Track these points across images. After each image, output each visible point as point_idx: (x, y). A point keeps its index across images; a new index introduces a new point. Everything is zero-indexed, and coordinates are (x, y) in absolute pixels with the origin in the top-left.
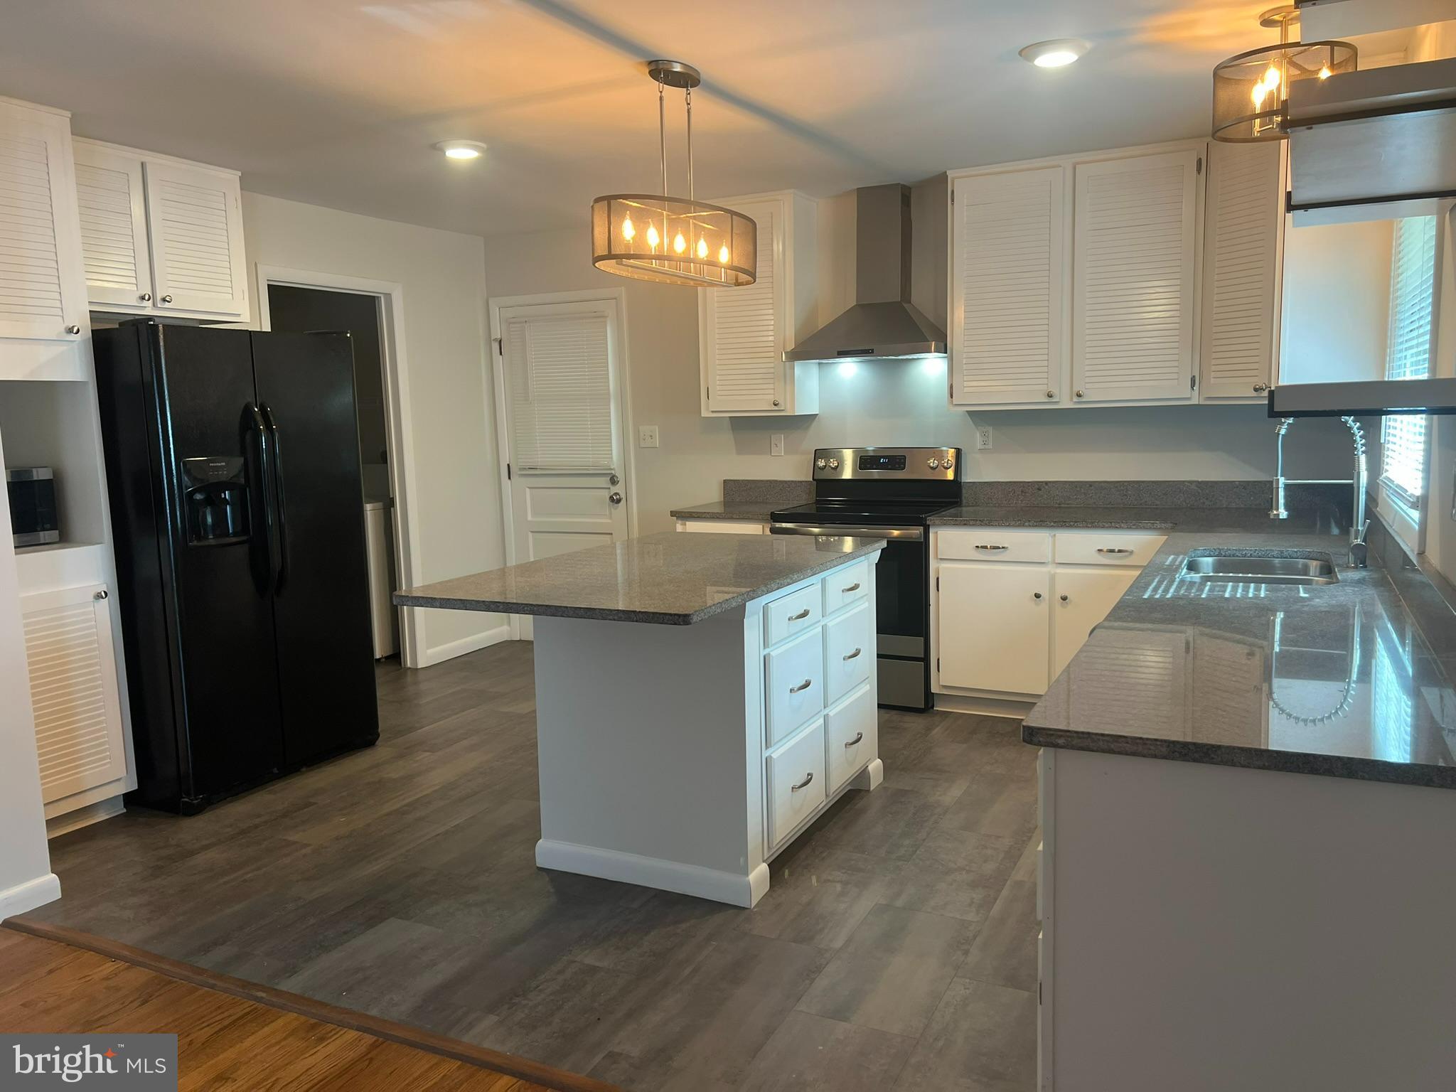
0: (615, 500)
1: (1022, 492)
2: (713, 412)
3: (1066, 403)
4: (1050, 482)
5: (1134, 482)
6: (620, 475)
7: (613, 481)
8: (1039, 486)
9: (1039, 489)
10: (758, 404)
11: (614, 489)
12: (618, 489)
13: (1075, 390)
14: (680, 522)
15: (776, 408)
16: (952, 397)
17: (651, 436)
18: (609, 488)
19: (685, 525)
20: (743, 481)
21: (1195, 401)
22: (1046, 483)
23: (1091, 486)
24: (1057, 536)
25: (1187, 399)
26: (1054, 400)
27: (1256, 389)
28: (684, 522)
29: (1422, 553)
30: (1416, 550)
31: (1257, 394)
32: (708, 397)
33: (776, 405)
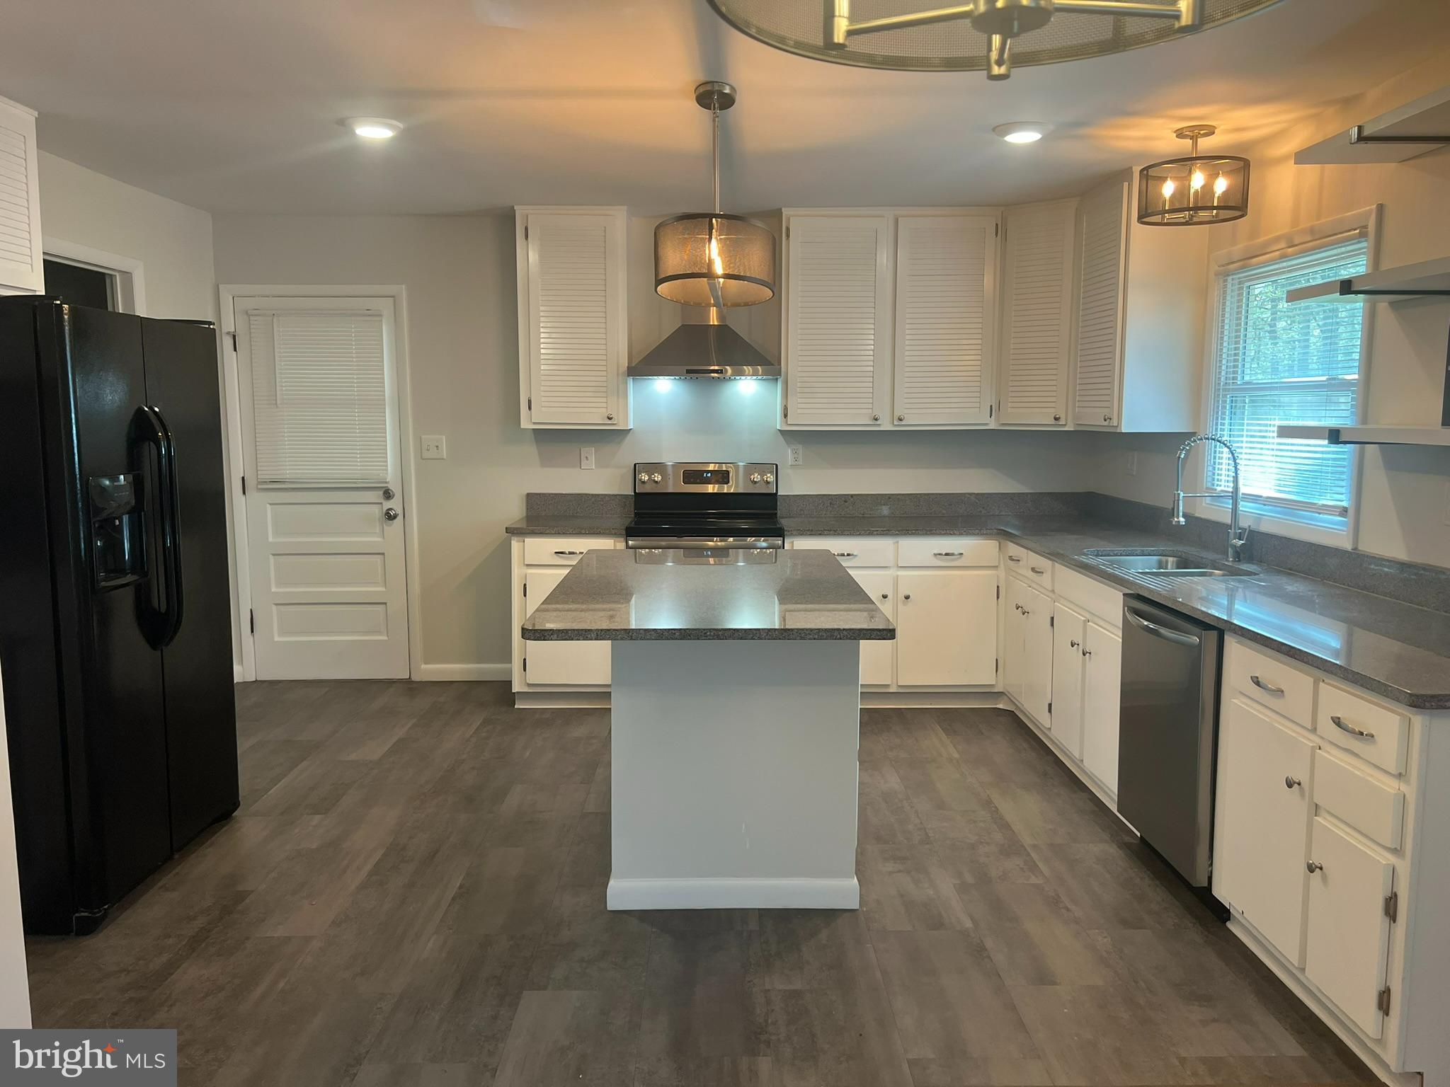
0: (390, 516)
2: (534, 423)
3: (886, 426)
4: (855, 495)
5: (925, 494)
6: (395, 487)
7: (388, 495)
8: (846, 499)
9: (846, 502)
10: (590, 416)
11: (388, 505)
12: (395, 504)
13: (897, 414)
14: (516, 538)
15: (610, 422)
16: (786, 416)
17: (437, 447)
18: (381, 503)
19: (523, 541)
20: (550, 494)
21: (992, 426)
22: (852, 496)
23: (890, 498)
24: (900, 542)
25: (986, 424)
26: (878, 422)
27: (1056, 419)
28: (521, 539)
29: (1355, 549)
30: (1348, 546)
31: (1057, 422)
32: (530, 407)
33: (610, 419)
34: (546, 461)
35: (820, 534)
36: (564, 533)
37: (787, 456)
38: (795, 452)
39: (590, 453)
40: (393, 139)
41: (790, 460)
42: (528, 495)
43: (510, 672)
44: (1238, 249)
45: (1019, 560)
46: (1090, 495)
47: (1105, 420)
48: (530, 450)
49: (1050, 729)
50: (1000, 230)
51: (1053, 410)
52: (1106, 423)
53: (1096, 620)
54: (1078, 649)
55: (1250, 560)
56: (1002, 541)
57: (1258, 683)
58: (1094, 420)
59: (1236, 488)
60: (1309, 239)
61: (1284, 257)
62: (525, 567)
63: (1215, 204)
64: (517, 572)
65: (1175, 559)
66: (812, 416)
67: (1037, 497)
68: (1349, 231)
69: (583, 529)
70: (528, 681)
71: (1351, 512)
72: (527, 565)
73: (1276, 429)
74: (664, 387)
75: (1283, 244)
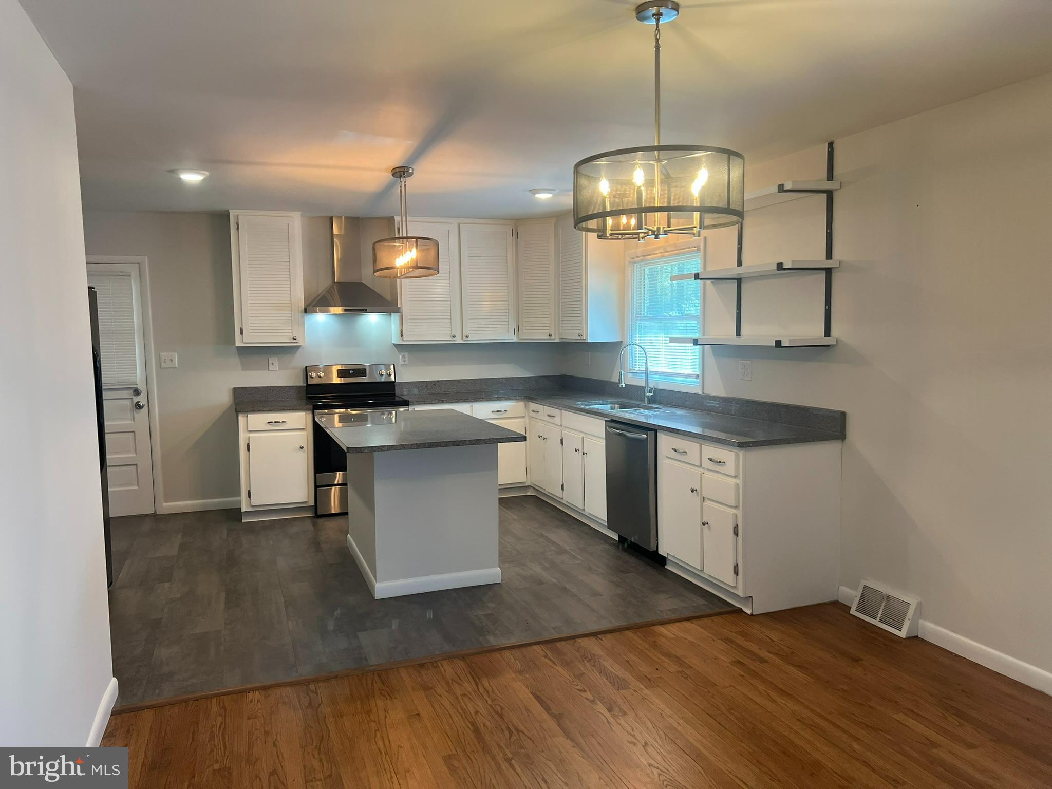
0: (138, 406)
1: (426, 386)
2: (245, 343)
3: (459, 340)
4: (440, 381)
6: (142, 387)
7: (137, 392)
9: (435, 385)
10: (281, 338)
11: (136, 399)
12: (142, 399)
13: (465, 334)
14: (242, 415)
15: (294, 341)
16: (402, 336)
17: (171, 360)
18: (132, 398)
19: (247, 416)
20: (249, 388)
21: (515, 340)
22: (438, 381)
24: (474, 406)
25: (512, 339)
26: (454, 339)
27: (550, 336)
28: (246, 415)
29: (703, 393)
30: (700, 393)
31: (550, 338)
32: (242, 333)
33: (295, 339)
34: (246, 367)
36: (273, 410)
37: (400, 358)
38: (404, 357)
39: (275, 361)
40: (203, 180)
42: (235, 389)
43: (240, 500)
44: (640, 250)
45: (538, 412)
46: (564, 376)
47: (579, 336)
48: (235, 360)
49: (562, 498)
50: (515, 233)
51: (548, 331)
52: (579, 338)
53: (589, 436)
54: (579, 453)
55: (655, 403)
56: (527, 403)
57: (675, 450)
58: (571, 335)
59: (647, 368)
60: (675, 249)
61: (662, 257)
62: (248, 433)
64: (243, 436)
65: (618, 405)
66: (414, 337)
67: (537, 379)
68: (692, 247)
69: (285, 407)
70: (252, 504)
71: (700, 377)
72: (249, 431)
73: (669, 339)
74: (321, 319)
75: (662, 251)
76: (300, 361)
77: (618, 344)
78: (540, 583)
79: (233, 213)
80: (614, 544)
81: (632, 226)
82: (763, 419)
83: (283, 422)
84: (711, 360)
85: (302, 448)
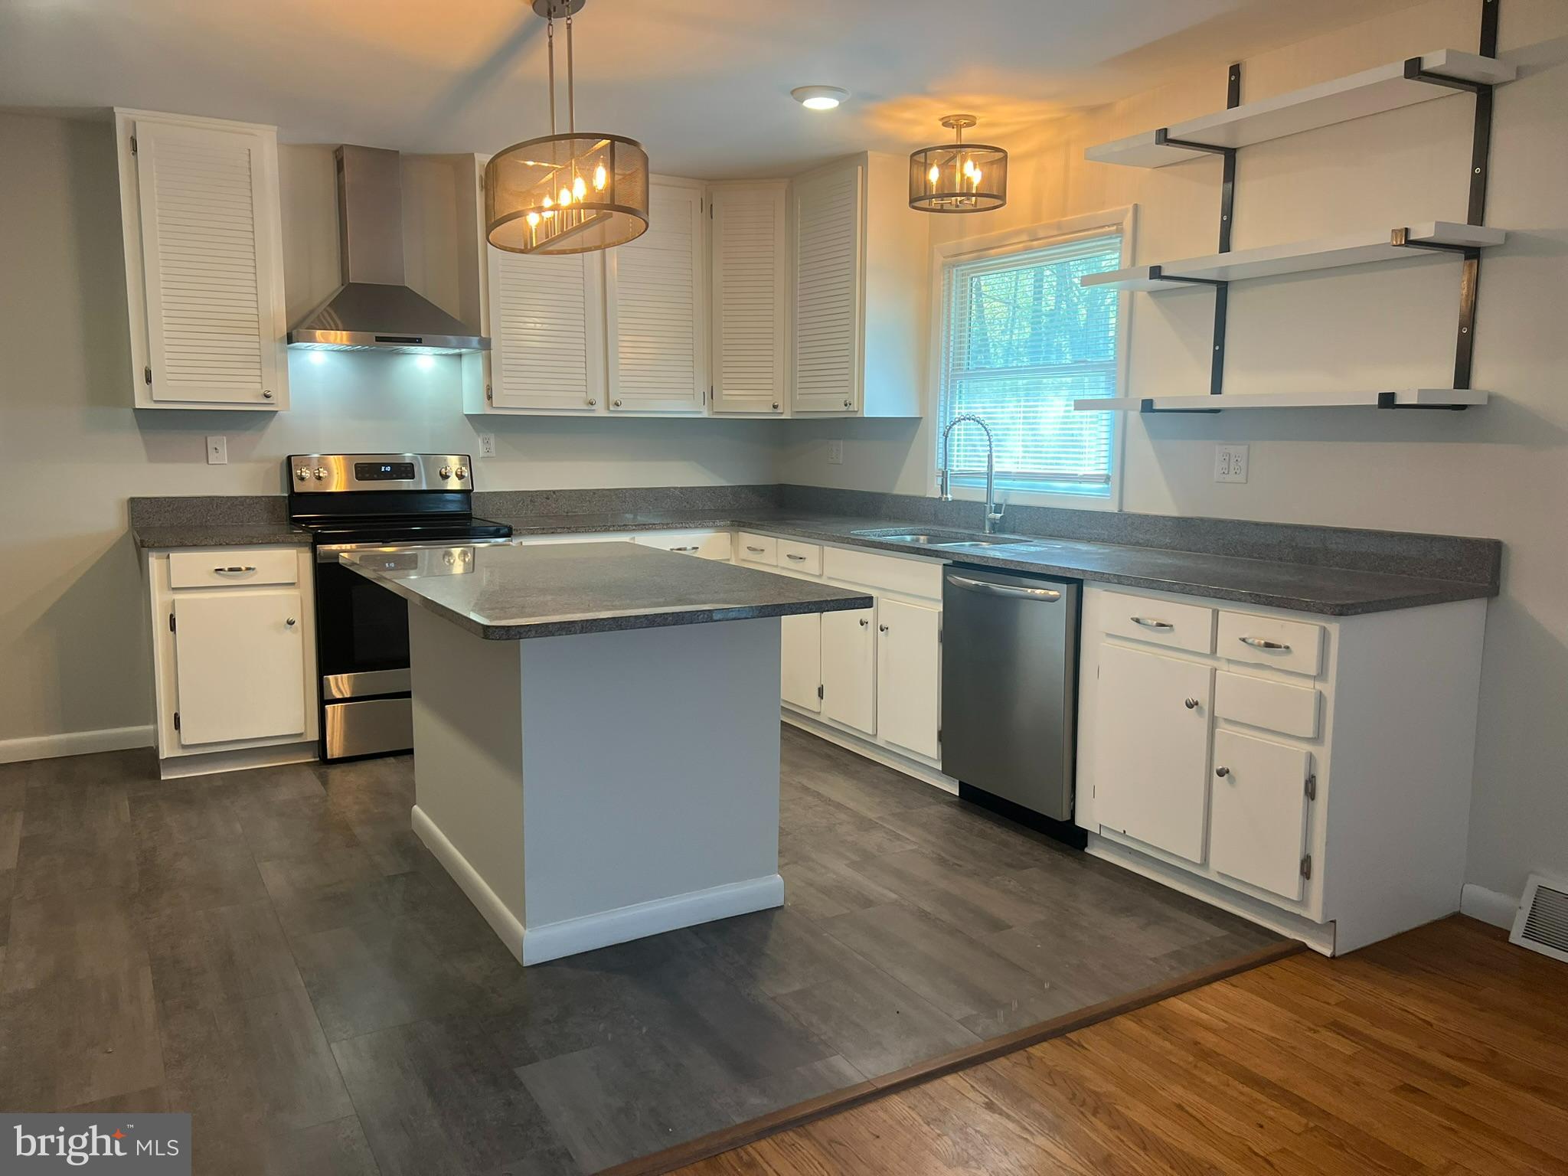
1: (531, 501)
2: (157, 402)
3: (600, 412)
4: (557, 491)
5: (630, 489)
8: (548, 495)
9: (547, 499)
10: (240, 394)
13: (613, 398)
14: (154, 554)
15: (266, 401)
16: (490, 397)
19: (168, 557)
20: (165, 498)
21: (705, 414)
22: (554, 492)
23: (594, 493)
24: (636, 539)
25: (700, 412)
26: (593, 408)
27: (775, 407)
28: (166, 554)
29: (1121, 511)
30: (1113, 508)
31: (775, 411)
32: (149, 380)
33: (267, 397)
34: (156, 455)
35: (553, 533)
36: (227, 544)
37: (479, 447)
38: (487, 442)
39: (220, 445)
41: (481, 450)
42: (132, 500)
43: (156, 734)
44: (969, 240)
45: (763, 550)
46: (781, 488)
47: (846, 405)
48: (132, 440)
49: (819, 713)
51: (770, 398)
52: (845, 408)
53: (890, 595)
54: (867, 628)
56: (732, 533)
57: (1137, 621)
58: (827, 404)
59: (990, 466)
60: (1056, 233)
61: (1027, 249)
62: (171, 592)
63: (974, 191)
64: (159, 600)
66: (513, 400)
67: (736, 491)
68: (1105, 226)
69: (253, 538)
70: (183, 743)
71: (1116, 479)
72: (174, 589)
75: (1024, 237)
76: (274, 446)
77: (914, 422)
78: (868, 903)
79: (122, 116)
80: (950, 804)
81: (975, 185)
82: (1280, 559)
83: (248, 569)
84: (1143, 446)
85: (291, 623)
